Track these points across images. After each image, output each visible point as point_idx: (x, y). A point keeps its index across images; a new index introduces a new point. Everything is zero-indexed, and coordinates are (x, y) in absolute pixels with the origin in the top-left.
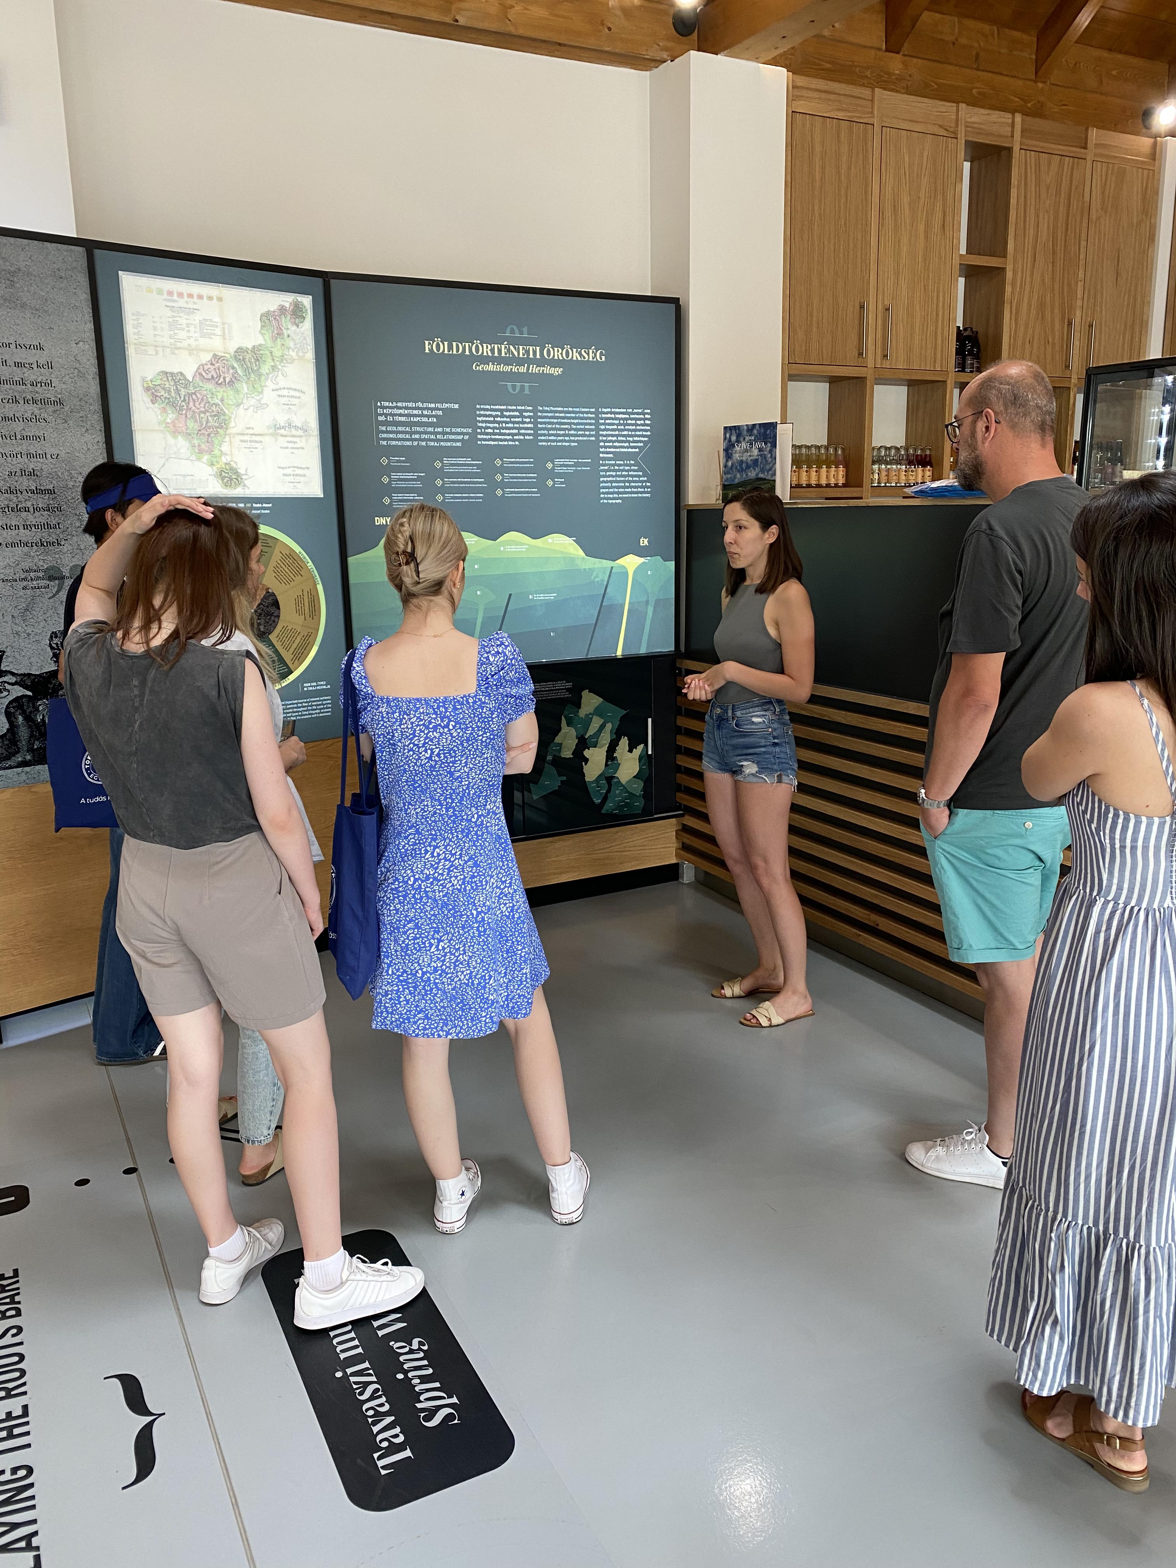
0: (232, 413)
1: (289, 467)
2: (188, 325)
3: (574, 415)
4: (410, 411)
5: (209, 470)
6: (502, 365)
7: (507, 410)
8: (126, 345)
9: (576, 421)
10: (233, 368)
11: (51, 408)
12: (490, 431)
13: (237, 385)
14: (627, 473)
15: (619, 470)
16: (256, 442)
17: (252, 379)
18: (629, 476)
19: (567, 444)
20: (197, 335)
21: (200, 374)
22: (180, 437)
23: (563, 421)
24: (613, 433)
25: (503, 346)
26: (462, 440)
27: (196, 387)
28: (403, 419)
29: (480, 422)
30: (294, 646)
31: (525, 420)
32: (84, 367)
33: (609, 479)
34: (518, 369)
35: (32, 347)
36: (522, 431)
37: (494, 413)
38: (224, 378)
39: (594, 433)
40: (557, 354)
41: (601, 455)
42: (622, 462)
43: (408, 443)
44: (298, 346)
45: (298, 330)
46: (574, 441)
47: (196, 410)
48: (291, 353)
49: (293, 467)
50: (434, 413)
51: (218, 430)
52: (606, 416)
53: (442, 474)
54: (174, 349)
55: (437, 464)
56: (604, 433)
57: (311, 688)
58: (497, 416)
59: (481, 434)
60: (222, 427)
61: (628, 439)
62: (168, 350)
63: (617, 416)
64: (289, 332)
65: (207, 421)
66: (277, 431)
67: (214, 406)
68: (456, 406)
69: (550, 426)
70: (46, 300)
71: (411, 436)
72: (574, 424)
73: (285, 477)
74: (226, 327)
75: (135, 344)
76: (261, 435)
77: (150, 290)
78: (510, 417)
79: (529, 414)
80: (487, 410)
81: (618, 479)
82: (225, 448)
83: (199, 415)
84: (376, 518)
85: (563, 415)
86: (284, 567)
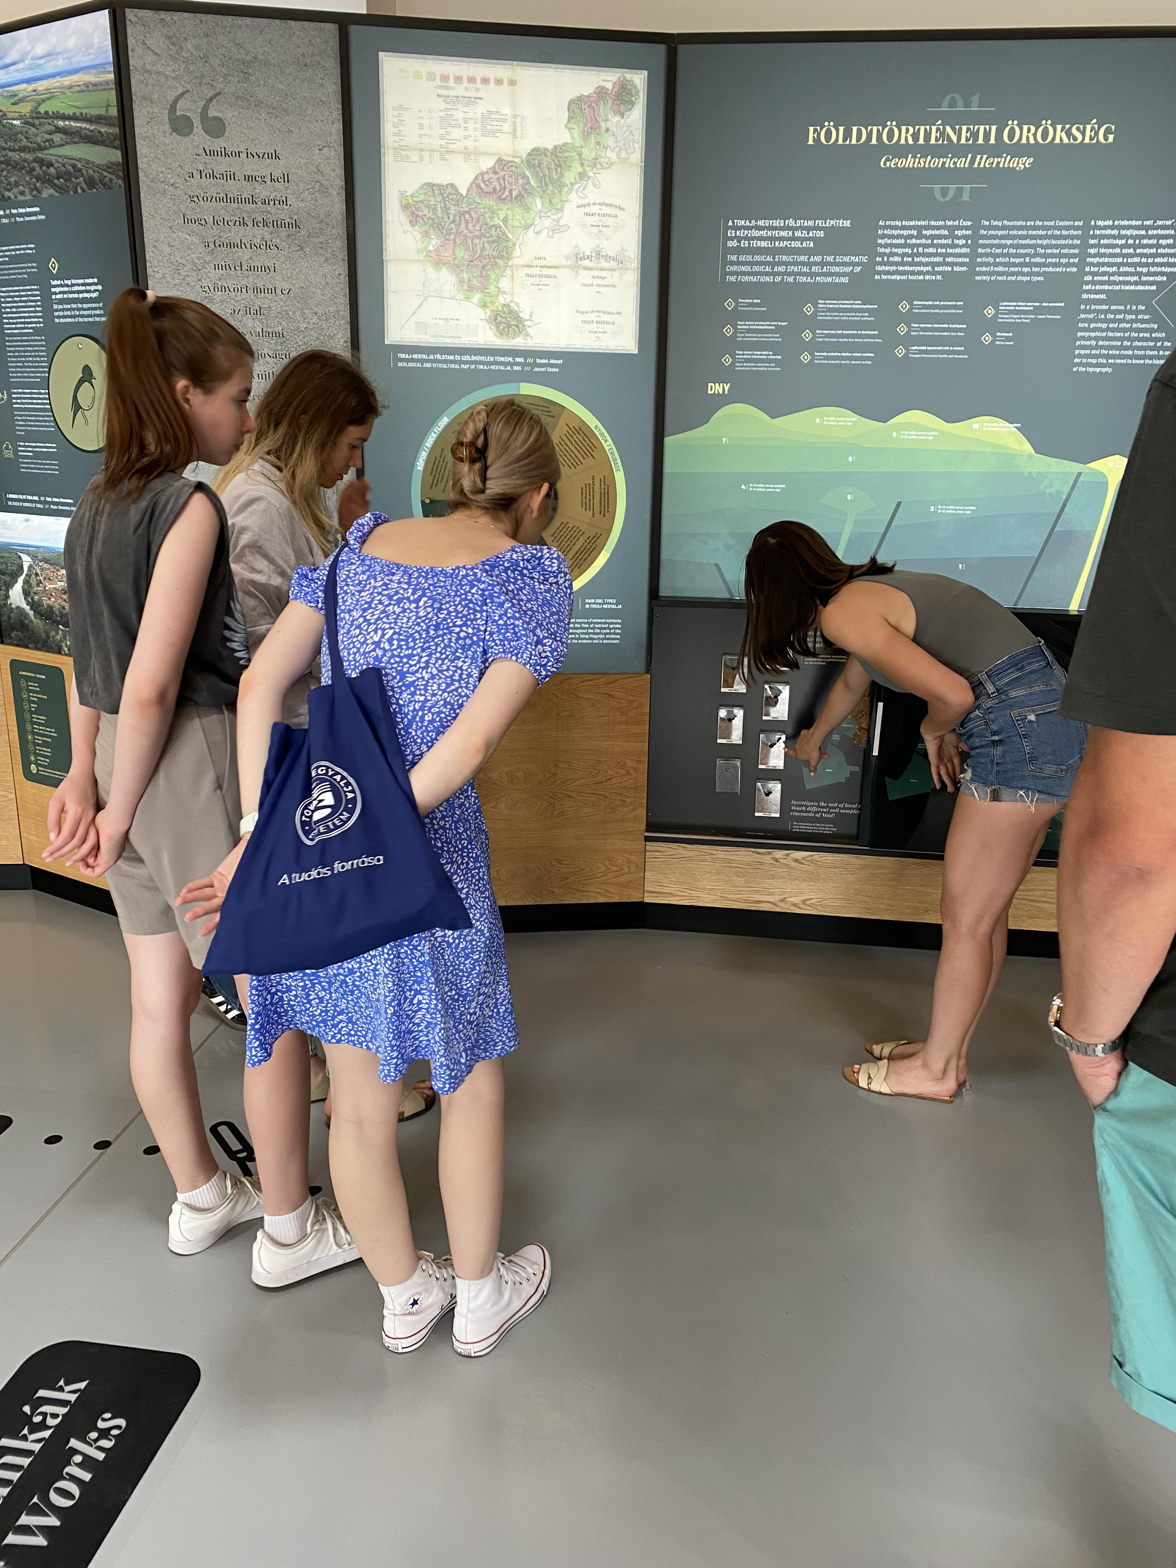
0: (518, 238)
1: (592, 312)
2: (466, 121)
3: (1044, 233)
4: (776, 233)
5: (481, 314)
6: (929, 157)
7: (928, 228)
8: (382, 150)
9: (1045, 242)
10: (524, 176)
11: (284, 232)
12: (897, 259)
13: (528, 200)
14: (1128, 326)
15: (1114, 321)
16: (548, 276)
17: (549, 192)
18: (1131, 330)
19: (1025, 279)
20: (478, 133)
21: (478, 186)
22: (444, 270)
23: (1024, 242)
24: (1112, 260)
25: (934, 128)
26: (850, 274)
27: (470, 204)
28: (764, 244)
29: (881, 246)
30: (575, 549)
31: (956, 242)
32: (328, 180)
33: (1093, 334)
34: (955, 163)
35: (266, 155)
36: (949, 260)
37: (905, 233)
38: (511, 191)
39: (1076, 260)
40: (1027, 134)
41: (1085, 296)
42: (1122, 308)
43: (768, 279)
44: (621, 144)
45: (622, 121)
46: (1038, 274)
47: (469, 235)
48: (609, 153)
49: (597, 311)
50: (811, 235)
51: (497, 260)
52: (1103, 232)
53: (813, 323)
54: (446, 153)
55: (809, 309)
56: (1096, 260)
57: (595, 606)
58: (911, 237)
59: (882, 263)
60: (501, 257)
61: (1139, 269)
62: (437, 155)
63: (1123, 232)
64: (609, 124)
65: (483, 249)
66: (580, 262)
67: (493, 229)
68: (847, 223)
69: (999, 251)
70: (286, 95)
71: (773, 269)
72: (1042, 246)
73: (586, 326)
74: (518, 120)
75: (395, 148)
76: (556, 267)
77: (418, 75)
78: (932, 237)
79: (965, 232)
80: (896, 228)
81: (1111, 334)
82: (504, 284)
83: (472, 240)
84: (710, 384)
85: (1025, 233)
86: (569, 444)
